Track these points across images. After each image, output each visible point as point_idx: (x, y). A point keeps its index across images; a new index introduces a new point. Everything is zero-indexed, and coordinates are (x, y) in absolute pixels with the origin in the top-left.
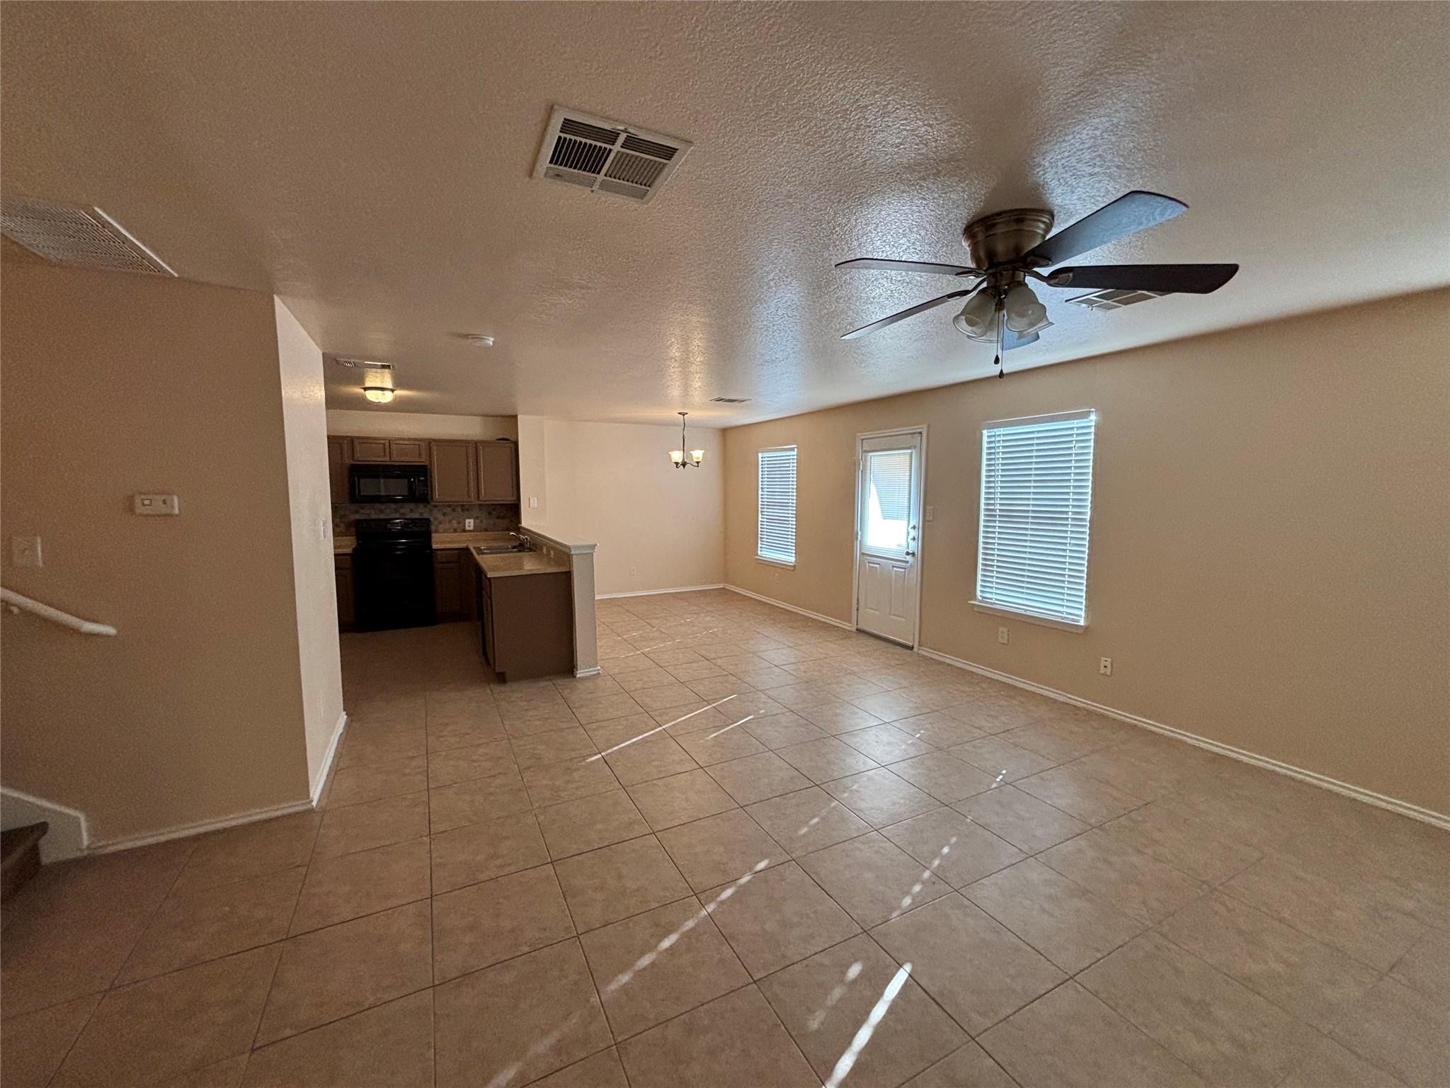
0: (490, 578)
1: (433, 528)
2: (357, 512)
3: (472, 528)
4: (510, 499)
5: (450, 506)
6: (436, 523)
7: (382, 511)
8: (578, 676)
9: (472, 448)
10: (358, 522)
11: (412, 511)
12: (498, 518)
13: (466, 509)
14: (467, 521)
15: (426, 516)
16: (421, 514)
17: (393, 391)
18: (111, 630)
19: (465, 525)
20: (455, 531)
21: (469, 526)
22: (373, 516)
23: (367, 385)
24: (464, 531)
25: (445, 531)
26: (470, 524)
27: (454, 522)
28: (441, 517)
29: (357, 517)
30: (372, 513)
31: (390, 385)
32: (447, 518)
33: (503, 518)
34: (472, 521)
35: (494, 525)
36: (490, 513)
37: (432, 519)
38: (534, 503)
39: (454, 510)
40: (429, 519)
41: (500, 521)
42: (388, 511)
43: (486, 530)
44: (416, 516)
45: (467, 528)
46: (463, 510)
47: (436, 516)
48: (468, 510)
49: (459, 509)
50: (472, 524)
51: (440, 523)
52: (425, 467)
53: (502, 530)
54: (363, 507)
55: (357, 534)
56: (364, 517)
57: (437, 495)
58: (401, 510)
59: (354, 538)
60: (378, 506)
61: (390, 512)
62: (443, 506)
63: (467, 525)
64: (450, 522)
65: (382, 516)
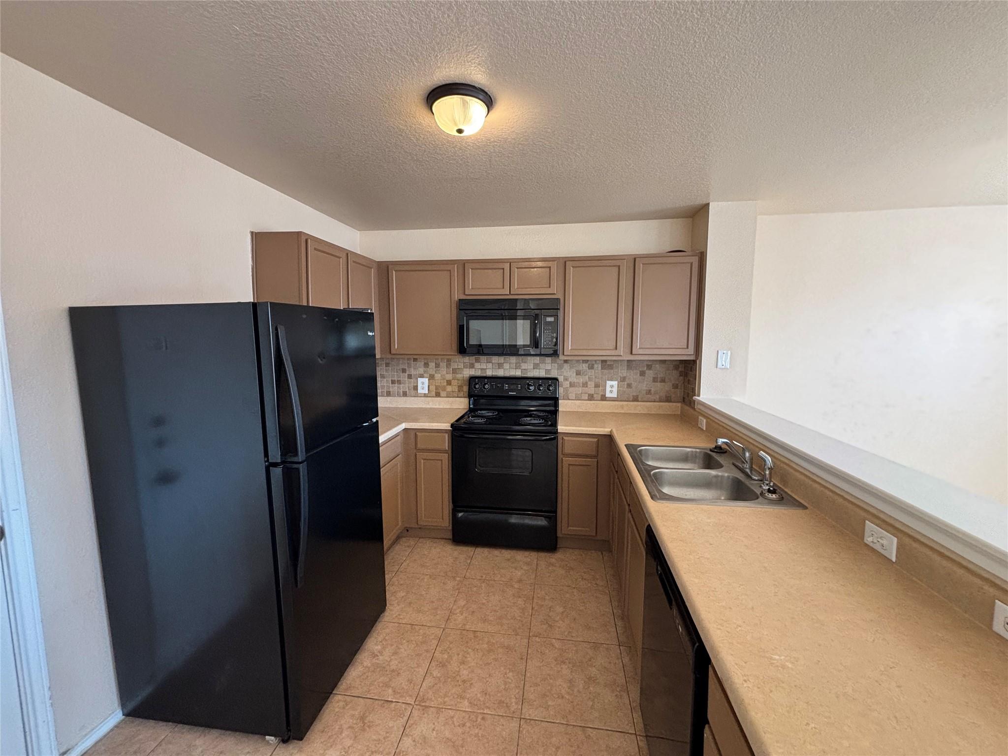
1: (561, 391)
2: (472, 366)
3: (614, 395)
4: (683, 353)
5: (586, 361)
6: (566, 384)
7: (500, 366)
9: (627, 268)
10: (472, 380)
11: (536, 366)
12: (655, 380)
13: (607, 366)
14: (609, 383)
15: (553, 374)
16: (547, 371)
19: (605, 389)
20: (591, 398)
21: (611, 392)
22: (489, 373)
24: (604, 398)
25: (577, 398)
26: (612, 388)
27: (591, 384)
28: (573, 377)
29: (471, 372)
30: (489, 367)
32: (582, 379)
33: (663, 381)
34: (615, 383)
35: (649, 392)
36: (642, 374)
37: (561, 379)
38: (724, 360)
39: (591, 367)
40: (556, 380)
41: (659, 384)
42: (506, 366)
43: (636, 399)
44: (542, 374)
45: (608, 395)
46: (603, 368)
47: (565, 375)
48: (611, 367)
49: (598, 366)
50: (615, 390)
51: (571, 384)
52: (556, 301)
53: (660, 401)
54: (477, 361)
55: (470, 396)
56: (479, 373)
57: (569, 345)
58: (524, 366)
59: (466, 400)
60: (496, 359)
61: (509, 368)
62: (578, 361)
63: (608, 389)
64: (585, 385)
65: (500, 373)
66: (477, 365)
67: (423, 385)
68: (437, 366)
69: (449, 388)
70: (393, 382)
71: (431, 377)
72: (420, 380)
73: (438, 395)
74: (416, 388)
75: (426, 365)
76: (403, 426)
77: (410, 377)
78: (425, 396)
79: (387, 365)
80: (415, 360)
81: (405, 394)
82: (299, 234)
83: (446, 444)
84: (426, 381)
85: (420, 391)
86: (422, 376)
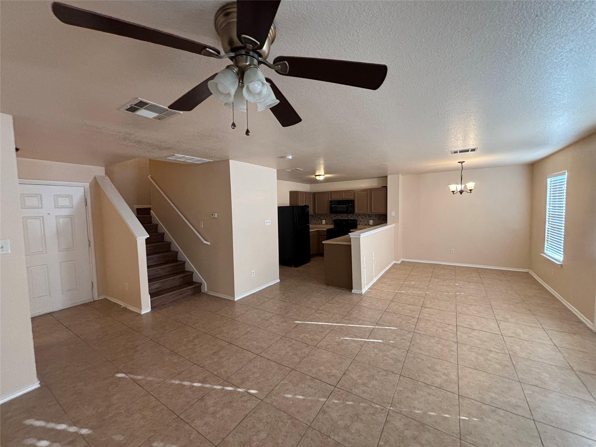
0: (323, 244)
1: (358, 223)
2: (335, 217)
3: (372, 224)
4: (383, 212)
5: (364, 215)
7: (342, 216)
8: (352, 292)
9: (369, 191)
10: (335, 220)
11: (351, 217)
13: (370, 216)
14: (370, 221)
15: (356, 218)
16: (354, 218)
17: (324, 175)
18: (209, 243)
20: (366, 225)
23: (317, 174)
24: (369, 225)
25: (362, 225)
27: (366, 221)
28: (361, 219)
29: (334, 218)
30: (340, 217)
31: (323, 174)
32: (363, 220)
34: (372, 221)
35: (381, 223)
36: (379, 218)
37: (358, 220)
38: (393, 214)
39: (365, 217)
40: (356, 220)
42: (344, 216)
45: (370, 224)
46: (369, 217)
47: (359, 219)
48: (371, 216)
49: (367, 216)
50: (372, 223)
51: (361, 221)
52: (353, 200)
54: (337, 215)
55: (334, 224)
56: (337, 219)
57: (356, 211)
58: (348, 216)
59: (334, 225)
60: (341, 215)
61: (345, 217)
62: (362, 215)
63: (370, 223)
64: (364, 221)
65: (343, 218)
66: (337, 217)
67: (324, 222)
68: (327, 217)
69: (330, 223)
70: (317, 221)
71: (325, 220)
72: (323, 220)
73: (327, 224)
74: (322, 223)
75: (324, 217)
76: (316, 230)
77: (321, 220)
78: (324, 224)
79: (315, 217)
80: (322, 215)
81: (319, 224)
82: (297, 191)
83: (326, 234)
84: (324, 221)
85: (323, 223)
86: (323, 219)
